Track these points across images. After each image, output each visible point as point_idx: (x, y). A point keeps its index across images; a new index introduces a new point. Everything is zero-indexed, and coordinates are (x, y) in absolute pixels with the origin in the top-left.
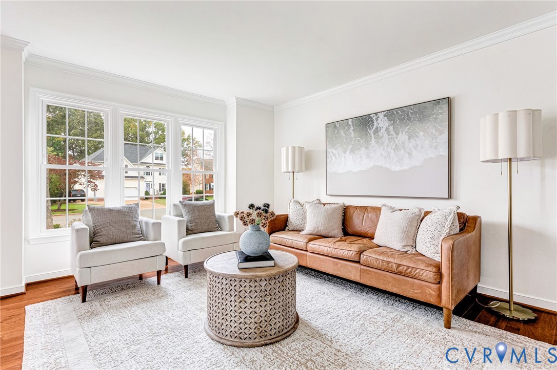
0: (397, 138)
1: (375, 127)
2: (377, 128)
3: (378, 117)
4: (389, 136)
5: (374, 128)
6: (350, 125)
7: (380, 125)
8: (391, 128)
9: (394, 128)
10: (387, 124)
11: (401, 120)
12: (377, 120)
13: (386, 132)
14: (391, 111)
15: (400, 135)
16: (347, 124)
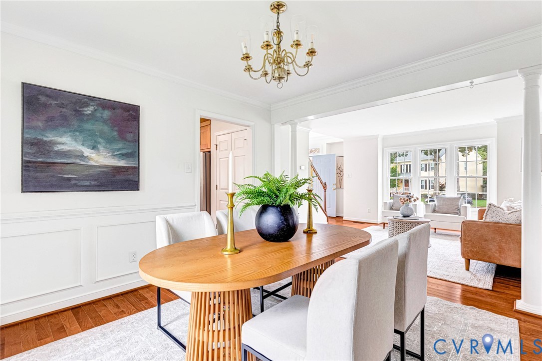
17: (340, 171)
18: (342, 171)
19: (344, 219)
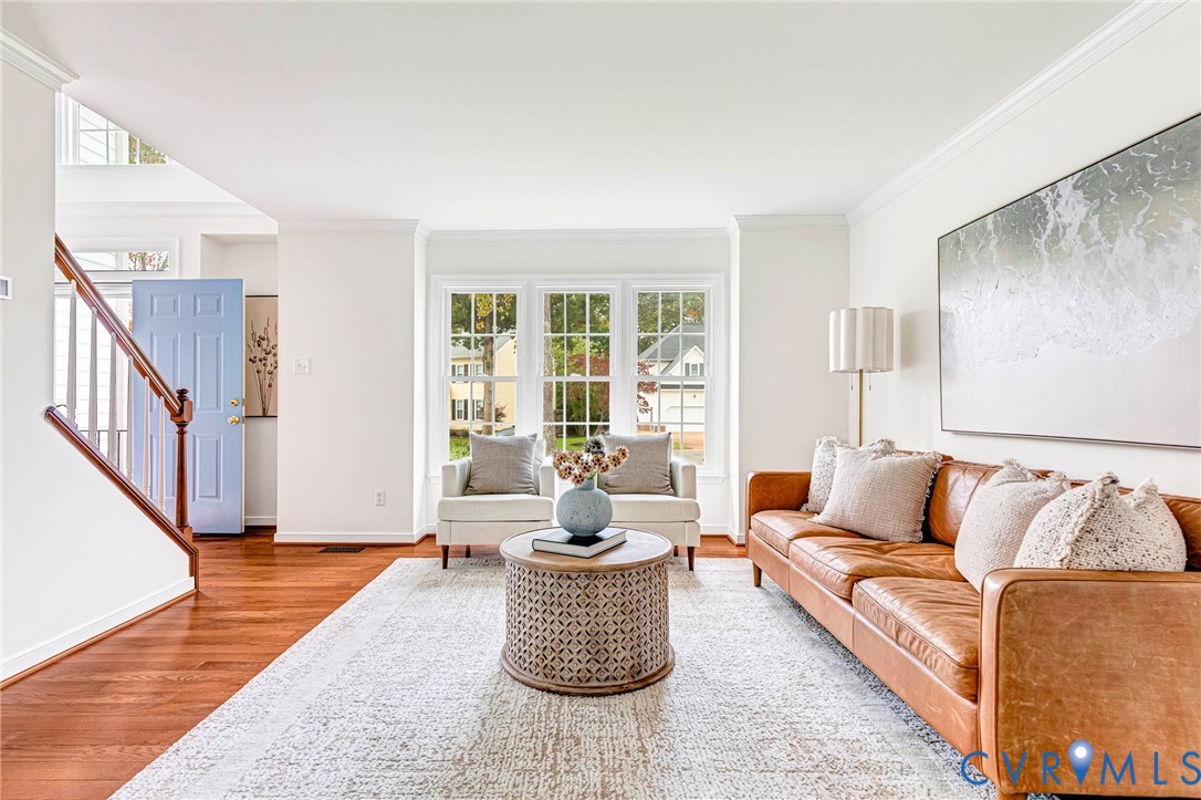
0: (1111, 250)
1: (1050, 226)
2: (1056, 230)
3: (1059, 196)
4: (1087, 248)
5: (1048, 232)
6: (990, 234)
7: (1063, 220)
8: (1094, 222)
9: (1101, 223)
10: (1082, 211)
11: (1124, 190)
12: (1055, 204)
13: (1079, 237)
14: (1093, 168)
15: (1119, 242)
16: (984, 233)
17: (261, 354)
18: (272, 351)
19: (278, 538)
